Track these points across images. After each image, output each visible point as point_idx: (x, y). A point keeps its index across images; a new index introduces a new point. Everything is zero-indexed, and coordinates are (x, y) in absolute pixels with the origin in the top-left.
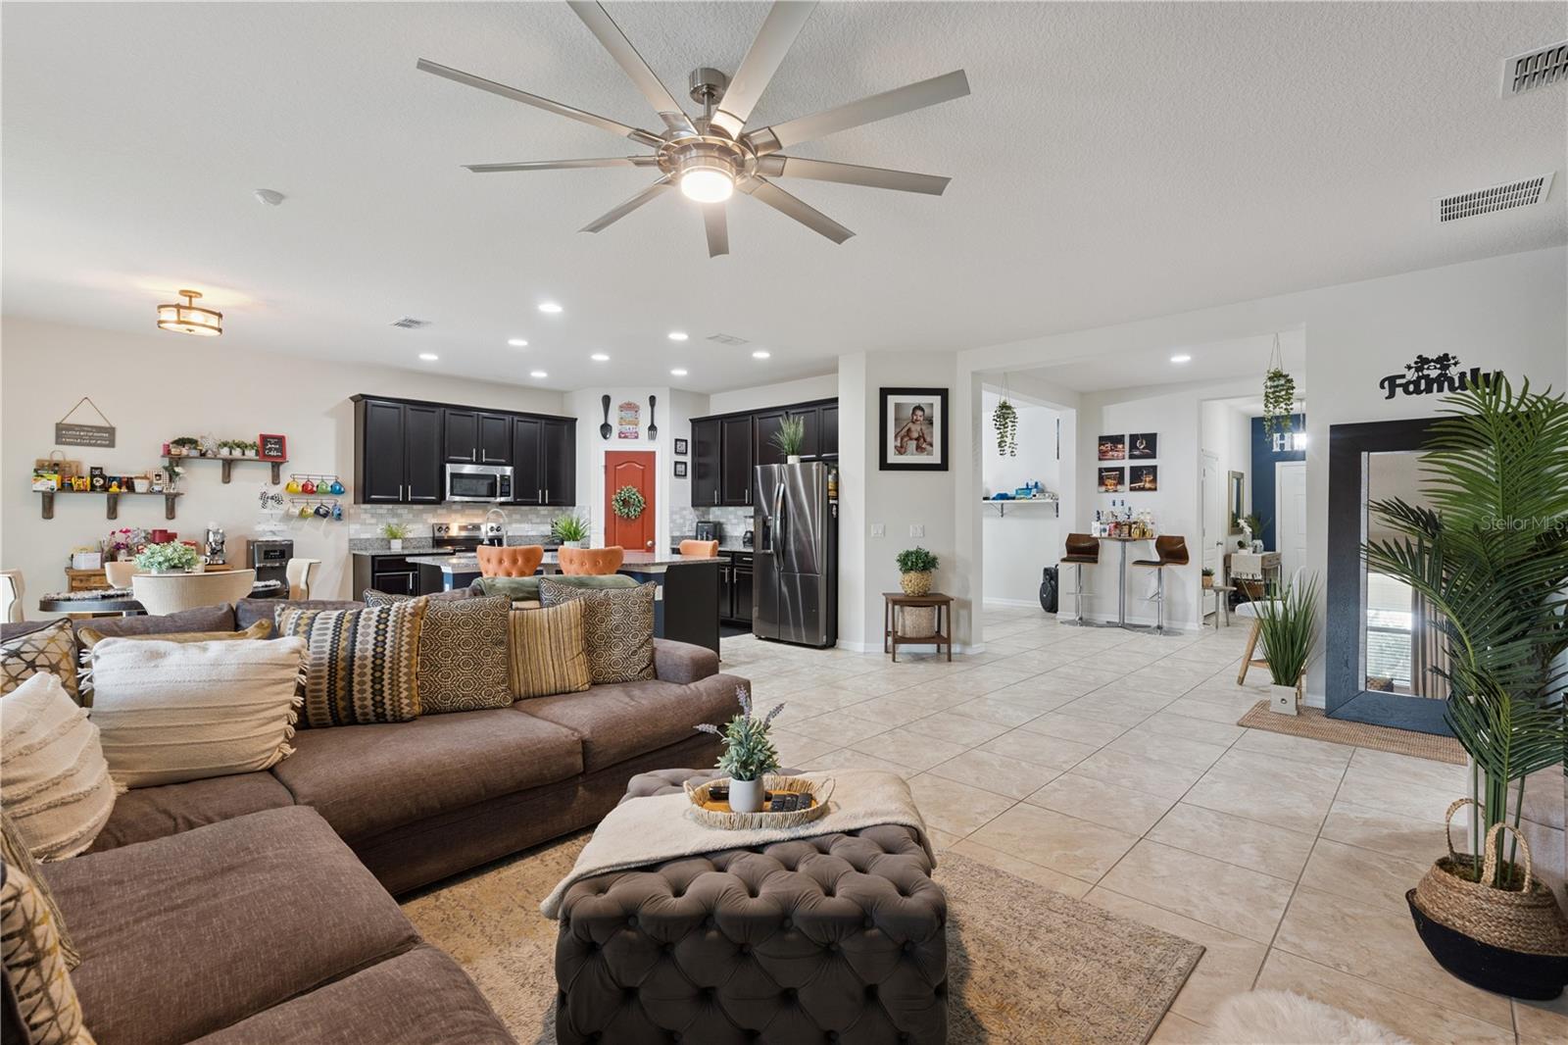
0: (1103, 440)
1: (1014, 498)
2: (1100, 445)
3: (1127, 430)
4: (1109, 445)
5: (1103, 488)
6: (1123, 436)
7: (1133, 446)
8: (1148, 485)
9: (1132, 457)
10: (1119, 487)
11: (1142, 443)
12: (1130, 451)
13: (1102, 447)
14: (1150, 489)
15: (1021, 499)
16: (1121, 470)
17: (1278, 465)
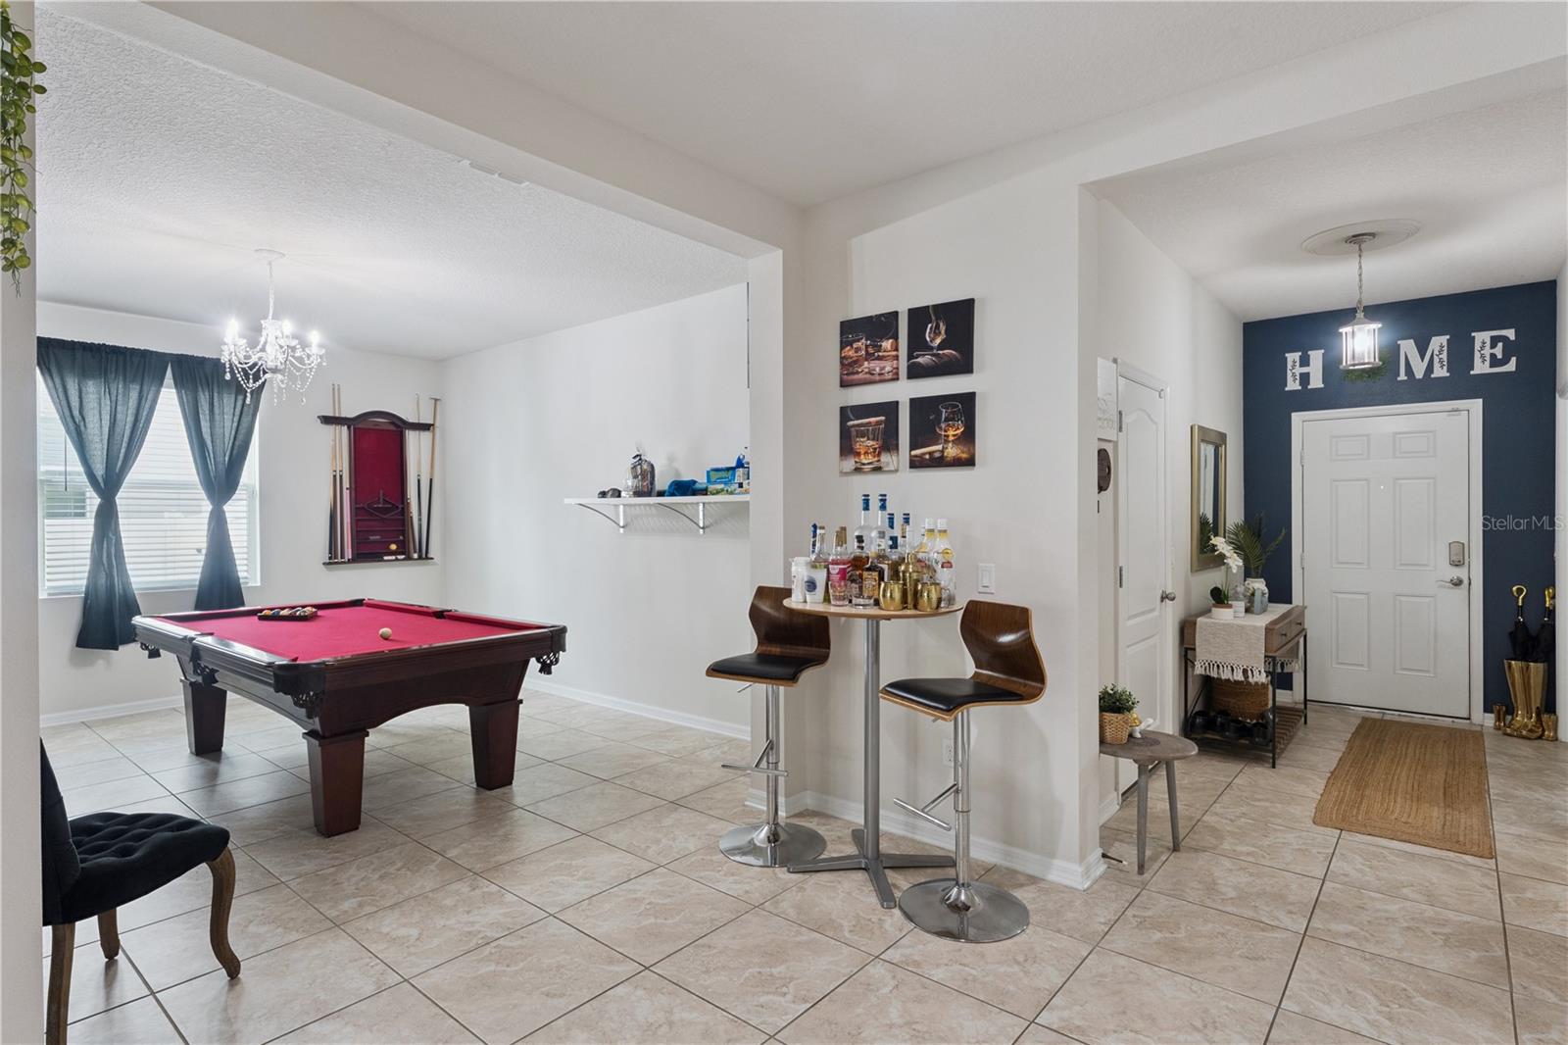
0: (851, 330)
1: (704, 492)
2: (843, 345)
3: (901, 298)
4: (861, 344)
5: (850, 464)
6: (896, 314)
7: (917, 344)
8: (952, 451)
9: (915, 372)
10: (885, 458)
11: (936, 332)
12: (910, 357)
13: (849, 352)
14: (957, 463)
15: (718, 492)
16: (890, 409)
17: (1297, 418)
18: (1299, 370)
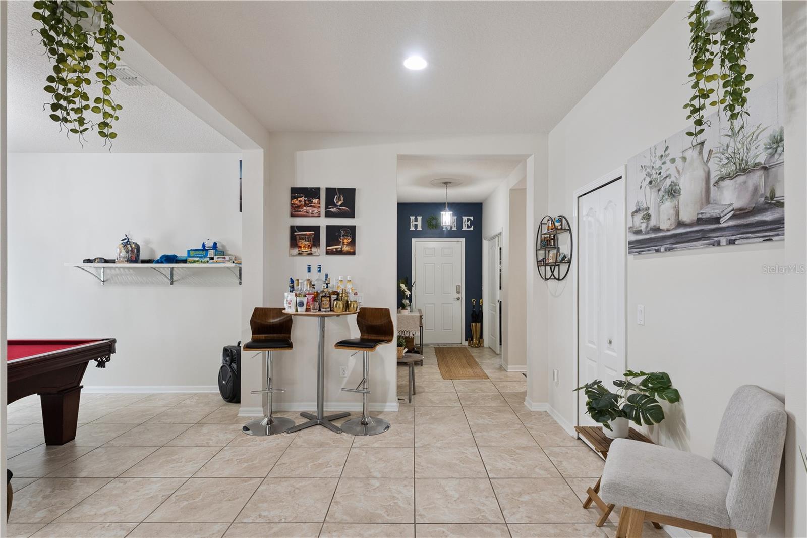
0: (296, 192)
1: (185, 262)
2: (292, 198)
3: (322, 182)
4: (302, 199)
5: (296, 251)
6: (319, 189)
7: (330, 203)
8: (346, 249)
9: (328, 214)
10: (314, 250)
11: (339, 199)
12: (327, 207)
13: (295, 201)
14: (348, 253)
15: (195, 262)
16: (317, 229)
17: (413, 240)
18: (414, 223)
